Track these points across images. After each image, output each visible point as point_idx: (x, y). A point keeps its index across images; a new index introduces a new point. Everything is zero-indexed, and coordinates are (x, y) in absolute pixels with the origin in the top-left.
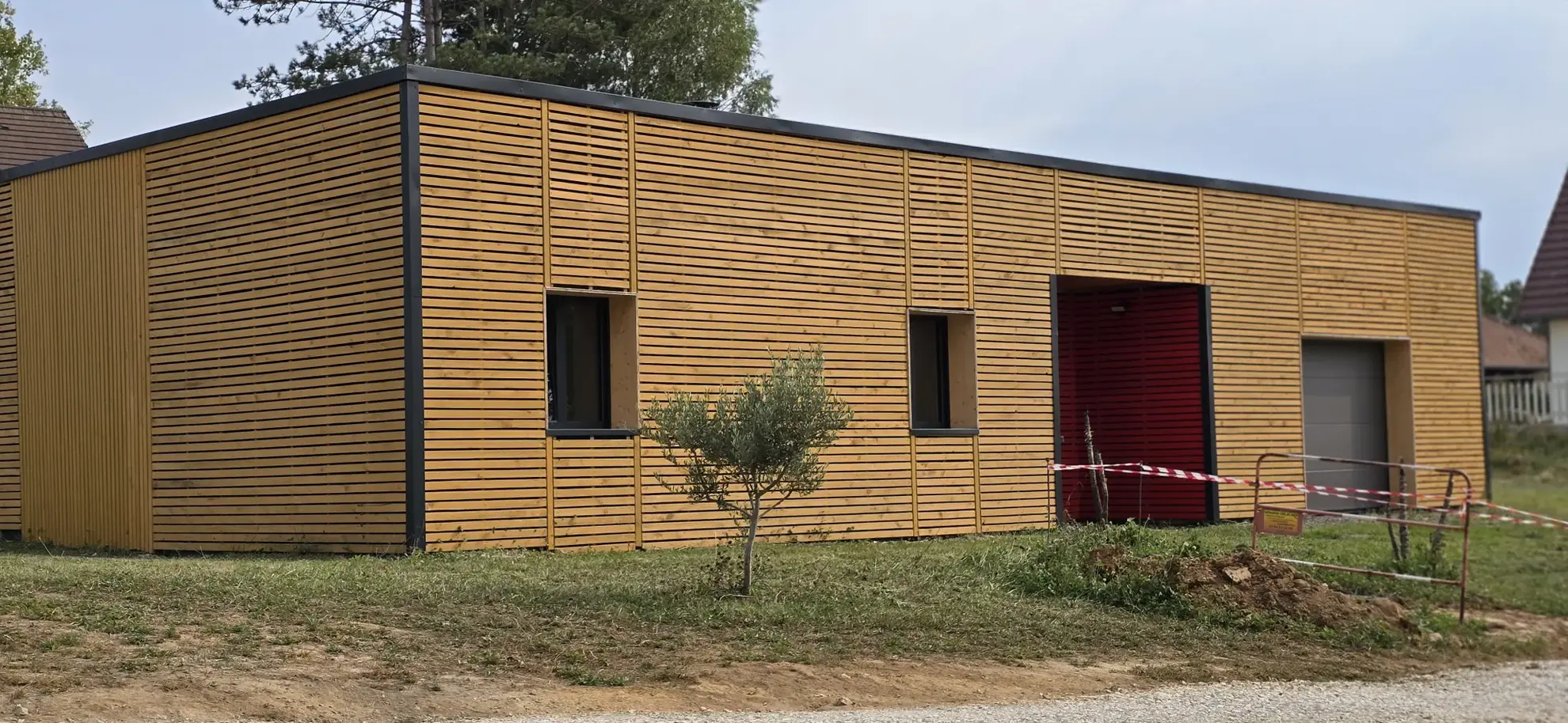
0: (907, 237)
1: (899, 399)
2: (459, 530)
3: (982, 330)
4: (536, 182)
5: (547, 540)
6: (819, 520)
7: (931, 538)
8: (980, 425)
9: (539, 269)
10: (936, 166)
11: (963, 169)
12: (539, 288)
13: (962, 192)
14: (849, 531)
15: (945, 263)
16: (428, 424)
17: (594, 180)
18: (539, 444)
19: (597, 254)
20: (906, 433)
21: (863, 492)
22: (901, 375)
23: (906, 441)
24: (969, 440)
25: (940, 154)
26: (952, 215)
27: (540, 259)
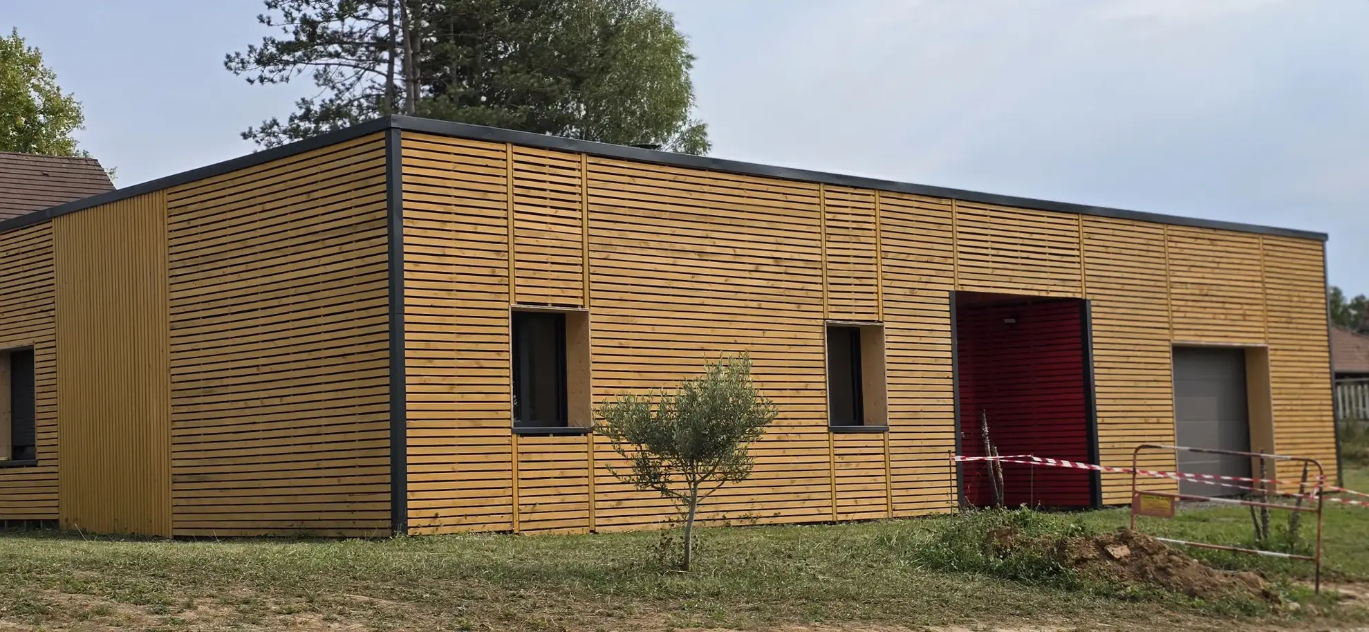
0: (825, 259)
1: (819, 400)
2: (436, 517)
3: (889, 338)
4: (503, 214)
5: (513, 525)
6: (749, 506)
7: (848, 522)
8: (890, 422)
9: (505, 289)
10: (849, 197)
11: (872, 199)
12: (505, 305)
13: (871, 219)
14: (776, 516)
16: (410, 424)
17: (553, 212)
18: (506, 441)
19: (555, 275)
20: (825, 430)
21: (788, 482)
22: (820, 379)
23: (825, 437)
24: (881, 436)
25: (852, 187)
26: (862, 240)
27: (505, 281)
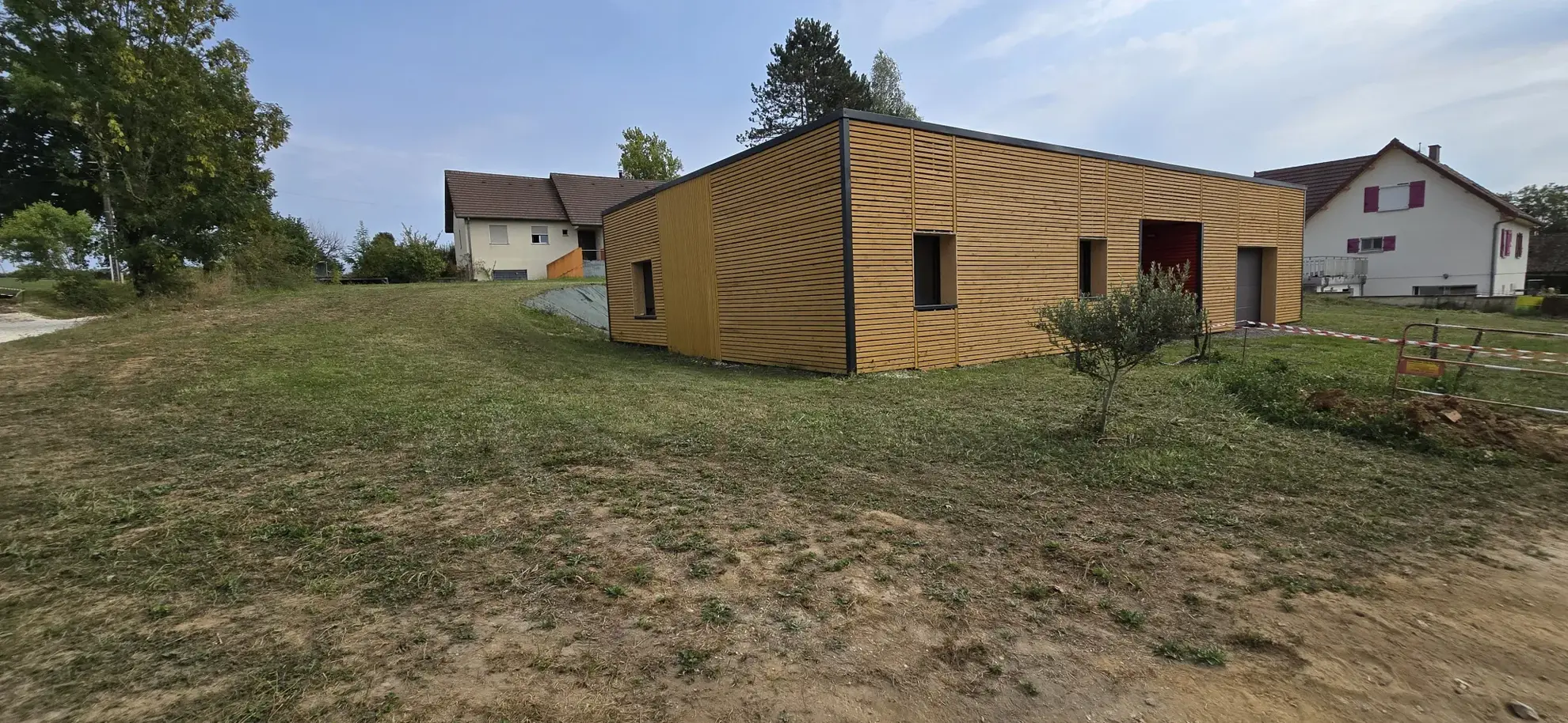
1: (1074, 284)
2: (874, 362)
3: (1110, 246)
4: (908, 174)
5: (915, 364)
8: (1108, 294)
9: (910, 221)
10: (1093, 163)
11: (1103, 165)
12: (909, 232)
13: (1103, 177)
15: (1095, 218)
17: (936, 173)
18: (910, 314)
19: (936, 212)
25: (1095, 158)
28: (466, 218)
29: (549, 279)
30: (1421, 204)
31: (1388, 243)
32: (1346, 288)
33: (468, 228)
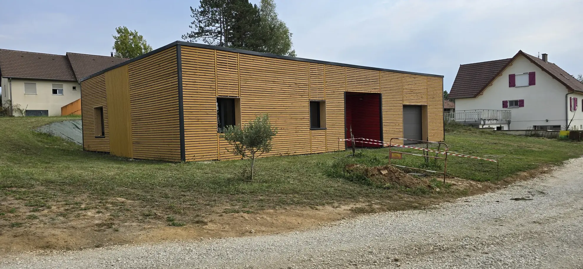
0: (309, 83)
1: (307, 122)
2: (194, 156)
3: (327, 104)
4: (213, 70)
5: (218, 158)
6: (287, 150)
7: (315, 154)
8: (327, 127)
9: (215, 92)
10: (316, 66)
11: (323, 67)
12: (215, 96)
13: (323, 72)
14: (295, 153)
15: (319, 89)
16: (185, 131)
17: (229, 70)
18: (215, 135)
19: (230, 88)
20: (309, 129)
21: (298, 144)
22: (308, 116)
23: (309, 131)
24: (324, 131)
25: (317, 63)
26: (320, 78)
27: (215, 89)
28: (9, 78)
29: (62, 116)
30: (534, 84)
31: (520, 103)
32: (499, 126)
33: (10, 84)
